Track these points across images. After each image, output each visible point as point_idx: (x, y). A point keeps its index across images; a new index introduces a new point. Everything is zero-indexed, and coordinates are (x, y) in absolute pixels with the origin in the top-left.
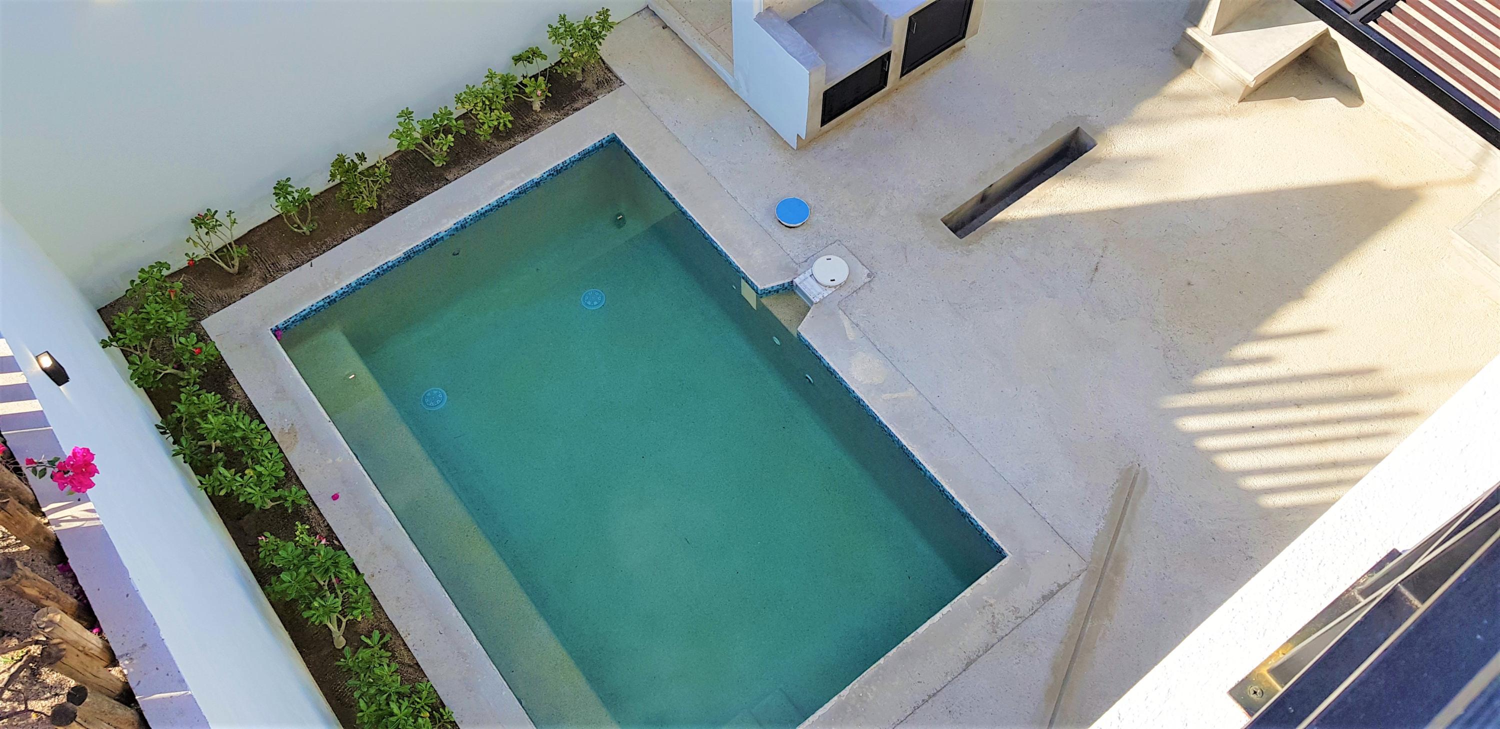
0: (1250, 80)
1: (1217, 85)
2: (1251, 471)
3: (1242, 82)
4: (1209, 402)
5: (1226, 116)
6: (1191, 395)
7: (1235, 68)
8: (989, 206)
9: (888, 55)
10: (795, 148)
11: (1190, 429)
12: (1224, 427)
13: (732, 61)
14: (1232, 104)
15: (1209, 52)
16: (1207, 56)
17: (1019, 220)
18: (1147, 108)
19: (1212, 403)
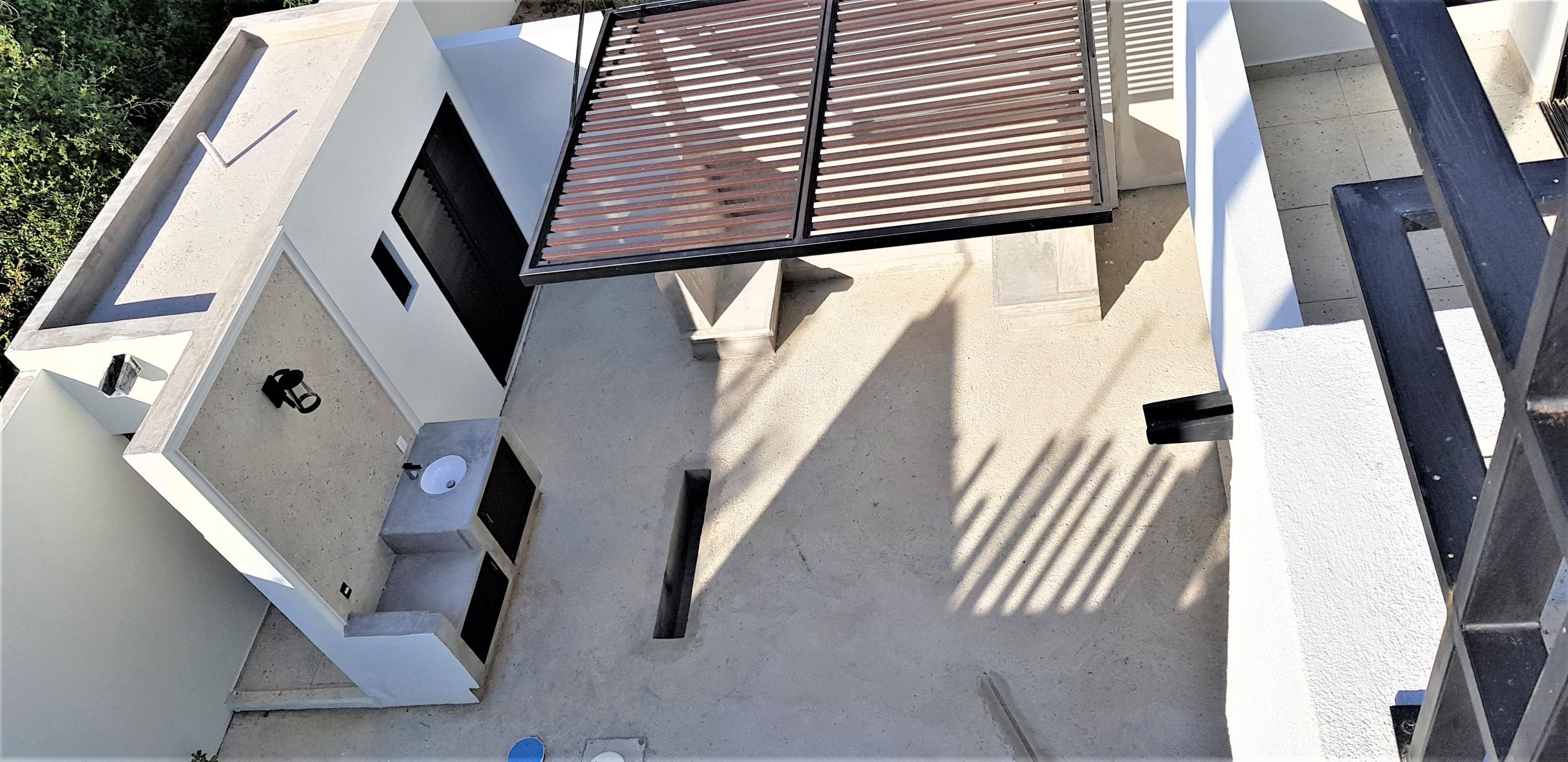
0: (768, 331)
1: (749, 354)
2: (1058, 595)
3: (764, 337)
4: (978, 575)
5: (777, 368)
6: (961, 583)
7: (751, 333)
8: (679, 591)
9: (488, 558)
10: (478, 702)
11: (987, 608)
12: (1007, 582)
13: (354, 685)
14: (772, 358)
15: (721, 339)
16: (723, 342)
17: (713, 579)
18: (720, 412)
19: (980, 573)
